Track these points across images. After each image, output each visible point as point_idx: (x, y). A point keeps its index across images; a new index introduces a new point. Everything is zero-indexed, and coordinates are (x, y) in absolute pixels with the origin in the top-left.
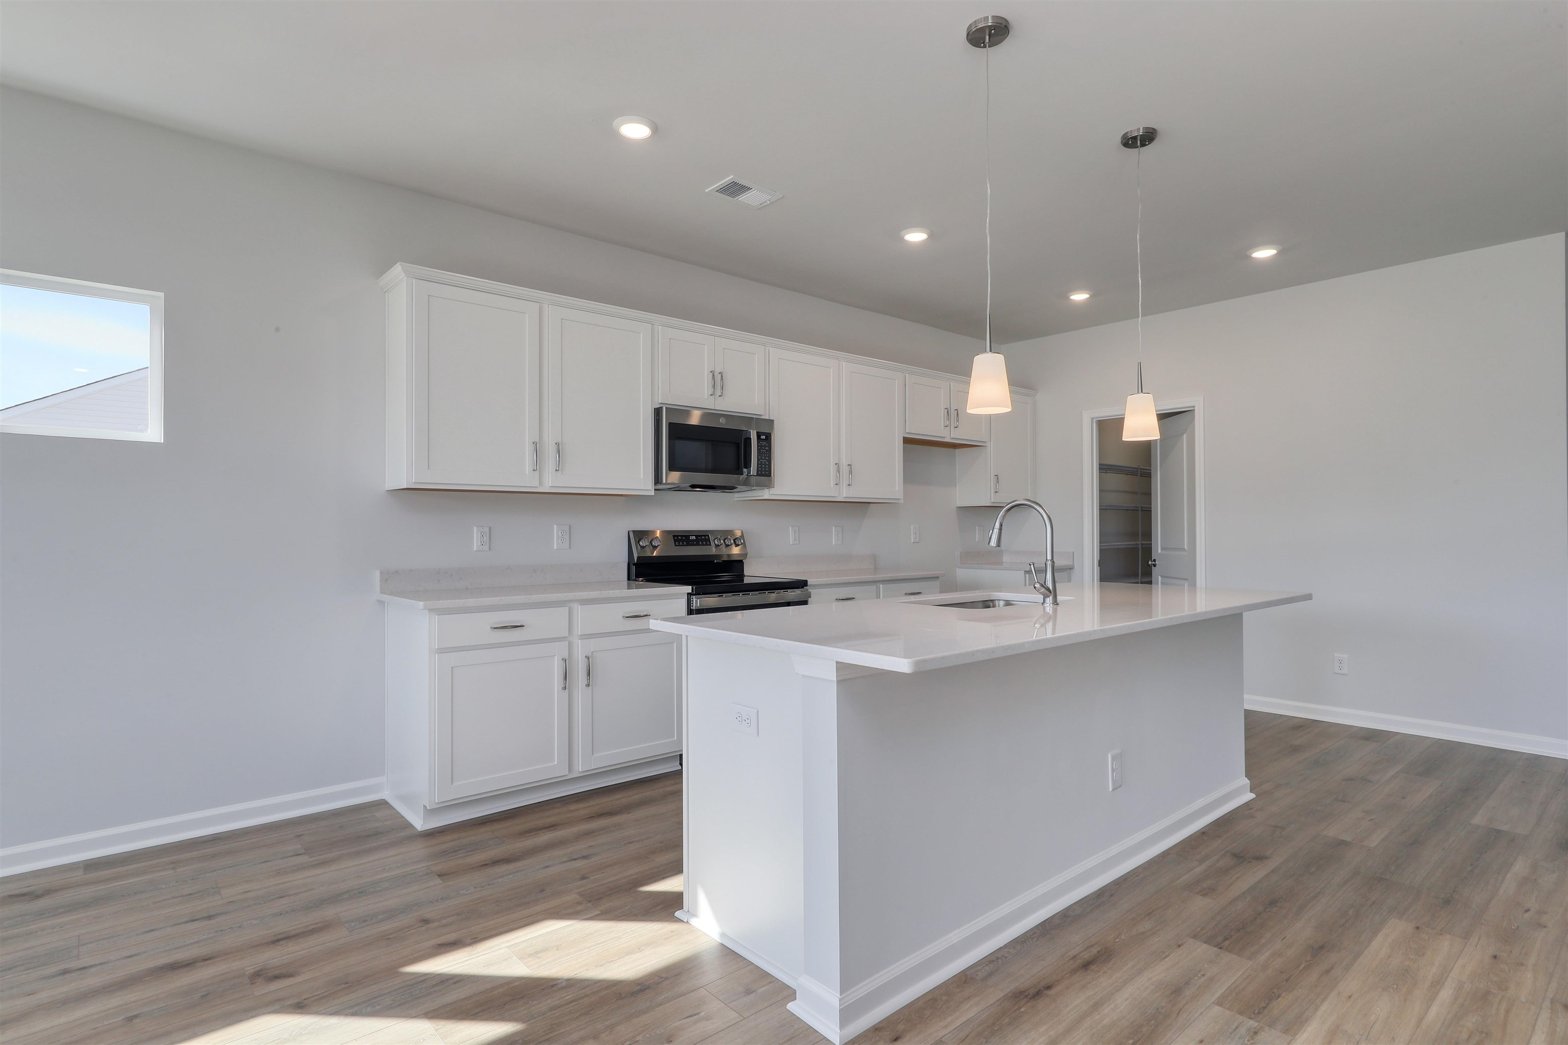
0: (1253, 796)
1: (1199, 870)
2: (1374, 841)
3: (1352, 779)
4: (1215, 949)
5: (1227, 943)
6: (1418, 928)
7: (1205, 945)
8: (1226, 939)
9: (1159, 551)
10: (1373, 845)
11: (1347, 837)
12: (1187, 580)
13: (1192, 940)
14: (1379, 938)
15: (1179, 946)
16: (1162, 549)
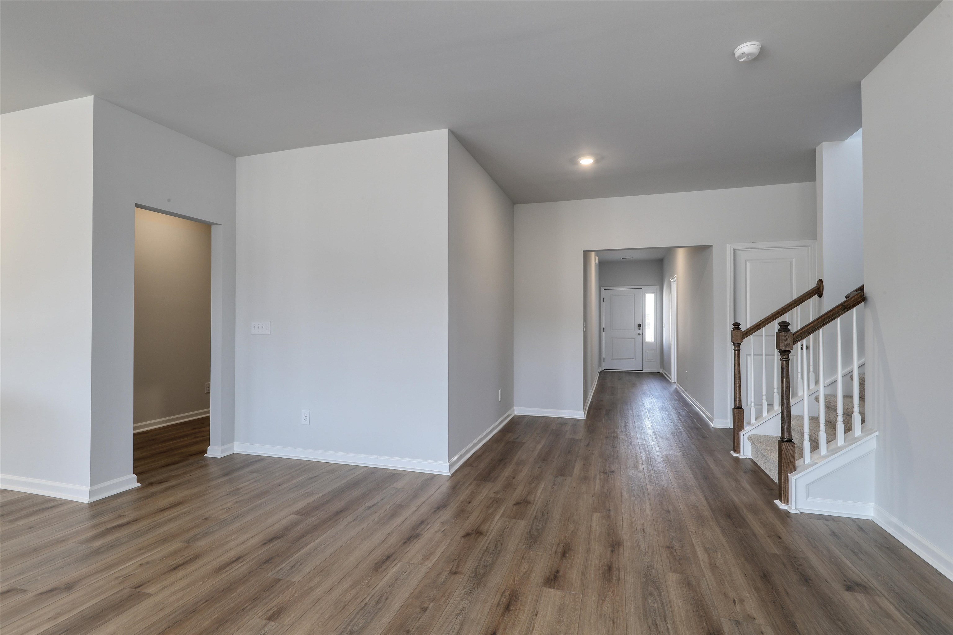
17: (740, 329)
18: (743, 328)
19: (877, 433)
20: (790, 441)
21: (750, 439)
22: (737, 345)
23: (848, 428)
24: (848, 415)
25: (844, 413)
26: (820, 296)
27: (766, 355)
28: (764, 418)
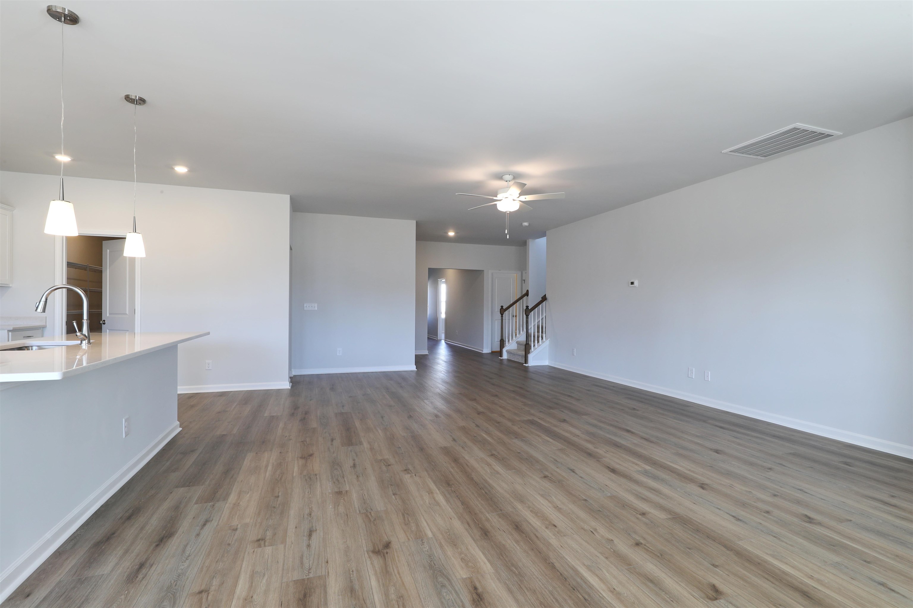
0: (181, 429)
1: (168, 463)
2: (235, 431)
3: (220, 412)
4: (187, 488)
5: (191, 484)
6: (257, 453)
7: (182, 488)
8: (190, 483)
9: (108, 315)
10: (235, 433)
11: (225, 433)
12: (128, 331)
13: (176, 489)
14: (246, 460)
15: (171, 493)
16: (110, 314)
17: (503, 308)
18: (504, 308)
19: (549, 339)
20: (528, 344)
21: (507, 351)
22: (502, 315)
23: (538, 342)
24: (538, 337)
25: (537, 337)
26: (528, 296)
27: (508, 320)
28: (511, 343)
